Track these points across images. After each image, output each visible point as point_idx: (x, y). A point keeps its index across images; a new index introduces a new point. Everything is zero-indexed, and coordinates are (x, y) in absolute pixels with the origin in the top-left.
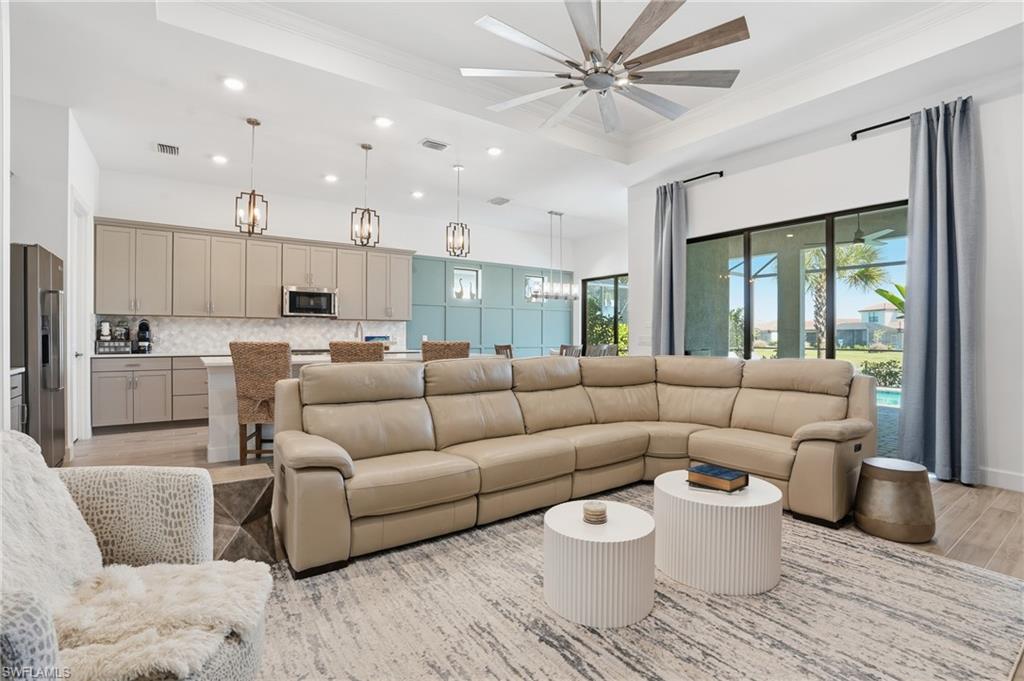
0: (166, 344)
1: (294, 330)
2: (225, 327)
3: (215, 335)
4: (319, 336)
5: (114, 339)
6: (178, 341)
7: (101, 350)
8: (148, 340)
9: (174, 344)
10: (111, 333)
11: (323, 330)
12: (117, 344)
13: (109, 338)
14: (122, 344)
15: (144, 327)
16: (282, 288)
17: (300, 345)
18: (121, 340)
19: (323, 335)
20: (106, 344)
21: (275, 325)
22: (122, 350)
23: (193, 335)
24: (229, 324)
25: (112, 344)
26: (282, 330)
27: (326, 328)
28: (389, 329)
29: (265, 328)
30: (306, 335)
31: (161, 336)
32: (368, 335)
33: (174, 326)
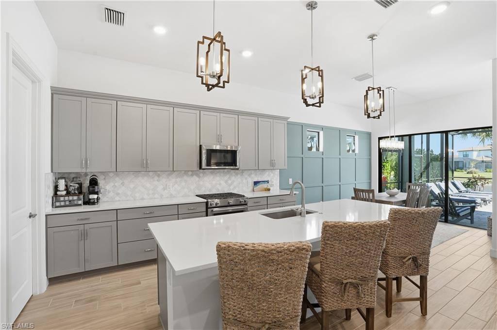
0: (111, 194)
1: (206, 179)
2: (156, 178)
3: (148, 185)
4: (223, 183)
5: (68, 193)
6: (120, 191)
7: (58, 204)
8: (97, 193)
9: (118, 194)
10: (67, 189)
11: (226, 178)
12: (71, 198)
13: (64, 193)
14: (75, 198)
15: (94, 182)
16: (201, 146)
17: (210, 190)
18: (74, 194)
19: (226, 182)
20: (62, 199)
21: (192, 175)
22: (76, 203)
23: (132, 186)
24: (159, 176)
25: (67, 198)
26: (197, 179)
27: (228, 176)
28: (269, 175)
29: (185, 177)
30: (214, 182)
31: (108, 187)
32: (256, 180)
33: (117, 179)
